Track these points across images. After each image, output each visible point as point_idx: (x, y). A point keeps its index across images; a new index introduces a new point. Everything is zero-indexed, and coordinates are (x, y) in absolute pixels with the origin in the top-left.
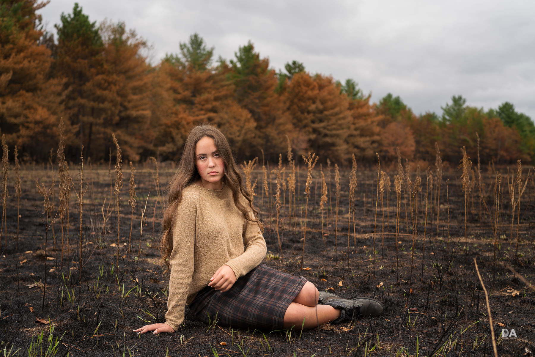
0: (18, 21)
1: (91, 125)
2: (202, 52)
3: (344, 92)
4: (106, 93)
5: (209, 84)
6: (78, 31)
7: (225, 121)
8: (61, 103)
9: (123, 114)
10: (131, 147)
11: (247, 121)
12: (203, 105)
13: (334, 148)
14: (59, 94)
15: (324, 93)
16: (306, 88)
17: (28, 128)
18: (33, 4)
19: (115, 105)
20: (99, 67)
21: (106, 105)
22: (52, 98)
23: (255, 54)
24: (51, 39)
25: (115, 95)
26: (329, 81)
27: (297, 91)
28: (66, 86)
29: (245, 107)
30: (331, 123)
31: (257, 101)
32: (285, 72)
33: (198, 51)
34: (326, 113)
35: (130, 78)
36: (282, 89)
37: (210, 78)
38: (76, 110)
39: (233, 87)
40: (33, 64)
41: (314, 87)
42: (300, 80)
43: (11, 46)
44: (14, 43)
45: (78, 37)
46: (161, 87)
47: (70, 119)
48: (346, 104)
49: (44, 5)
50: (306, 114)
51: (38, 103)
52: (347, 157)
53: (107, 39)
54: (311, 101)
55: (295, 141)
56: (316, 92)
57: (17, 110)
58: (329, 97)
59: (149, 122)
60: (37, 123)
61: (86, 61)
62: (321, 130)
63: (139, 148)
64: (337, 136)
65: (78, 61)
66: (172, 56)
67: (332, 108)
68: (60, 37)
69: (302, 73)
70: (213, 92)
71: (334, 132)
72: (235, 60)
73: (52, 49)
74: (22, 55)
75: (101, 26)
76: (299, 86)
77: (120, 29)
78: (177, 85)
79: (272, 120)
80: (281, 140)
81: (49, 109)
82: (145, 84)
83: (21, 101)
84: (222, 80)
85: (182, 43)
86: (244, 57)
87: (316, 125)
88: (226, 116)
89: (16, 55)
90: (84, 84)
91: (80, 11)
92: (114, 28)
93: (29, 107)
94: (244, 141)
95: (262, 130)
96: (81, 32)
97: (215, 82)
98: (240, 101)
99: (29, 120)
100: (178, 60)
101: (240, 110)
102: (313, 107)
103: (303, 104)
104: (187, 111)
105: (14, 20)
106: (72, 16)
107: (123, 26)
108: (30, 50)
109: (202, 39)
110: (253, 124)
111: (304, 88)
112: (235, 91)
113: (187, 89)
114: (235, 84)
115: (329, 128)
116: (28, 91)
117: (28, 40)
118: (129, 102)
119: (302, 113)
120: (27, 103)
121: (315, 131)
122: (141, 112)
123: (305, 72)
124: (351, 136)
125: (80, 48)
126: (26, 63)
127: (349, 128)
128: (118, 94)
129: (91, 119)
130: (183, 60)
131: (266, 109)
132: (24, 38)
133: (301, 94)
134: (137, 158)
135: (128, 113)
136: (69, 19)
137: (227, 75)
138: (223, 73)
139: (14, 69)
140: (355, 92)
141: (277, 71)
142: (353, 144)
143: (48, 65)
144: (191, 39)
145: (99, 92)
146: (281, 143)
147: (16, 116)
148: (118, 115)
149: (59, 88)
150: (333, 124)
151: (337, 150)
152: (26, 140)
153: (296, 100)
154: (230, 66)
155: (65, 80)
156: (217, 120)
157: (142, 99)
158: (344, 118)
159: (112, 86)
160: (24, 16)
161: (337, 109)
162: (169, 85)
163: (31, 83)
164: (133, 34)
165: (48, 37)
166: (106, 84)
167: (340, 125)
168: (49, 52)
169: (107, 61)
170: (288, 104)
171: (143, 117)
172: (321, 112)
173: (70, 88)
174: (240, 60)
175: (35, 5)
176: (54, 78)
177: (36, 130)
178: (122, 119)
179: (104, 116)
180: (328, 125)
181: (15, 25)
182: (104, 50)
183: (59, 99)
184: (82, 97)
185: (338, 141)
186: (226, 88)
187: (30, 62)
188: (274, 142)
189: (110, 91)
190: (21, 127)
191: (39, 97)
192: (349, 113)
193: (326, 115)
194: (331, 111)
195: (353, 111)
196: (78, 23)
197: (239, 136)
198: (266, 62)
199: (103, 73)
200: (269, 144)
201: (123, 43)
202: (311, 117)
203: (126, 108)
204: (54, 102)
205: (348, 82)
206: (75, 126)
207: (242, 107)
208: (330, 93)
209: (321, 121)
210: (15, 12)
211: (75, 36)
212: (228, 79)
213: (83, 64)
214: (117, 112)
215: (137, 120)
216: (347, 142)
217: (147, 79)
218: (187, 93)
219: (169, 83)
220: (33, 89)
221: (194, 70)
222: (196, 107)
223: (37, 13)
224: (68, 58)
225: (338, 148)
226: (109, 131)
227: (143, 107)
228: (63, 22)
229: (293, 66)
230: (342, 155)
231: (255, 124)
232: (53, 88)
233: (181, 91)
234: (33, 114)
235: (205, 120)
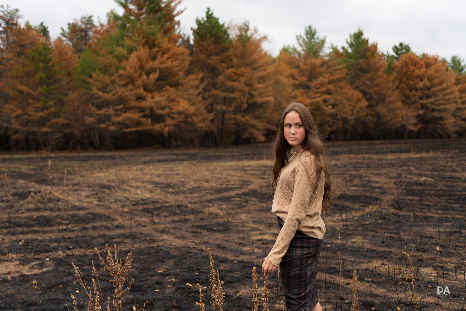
0: (162, 28)
1: (224, 113)
2: (316, 41)
3: (450, 68)
4: (235, 84)
5: (323, 69)
6: (211, 32)
7: (339, 102)
8: (198, 95)
9: (250, 101)
10: (257, 129)
11: (359, 100)
12: (318, 89)
13: (443, 122)
14: (197, 87)
15: (431, 71)
16: (414, 67)
17: (173, 118)
18: (173, 12)
19: (243, 95)
20: (229, 62)
21: (236, 95)
22: (191, 91)
23: (365, 39)
24: (188, 40)
25: (243, 85)
26: (435, 60)
27: (405, 70)
28: (202, 80)
29: (357, 88)
30: (438, 98)
31: (368, 82)
32: (392, 53)
33: (313, 40)
34: (433, 89)
35: (254, 69)
36: (391, 69)
37: (324, 63)
38: (211, 100)
39: (346, 71)
40: (175, 63)
41: (422, 65)
42: (408, 60)
43: (157, 49)
44: (159, 47)
45: (211, 37)
46: (281, 74)
47: (206, 108)
48: (453, 80)
49: (182, 12)
50: (414, 91)
51: (180, 96)
52: (454, 129)
53: (234, 36)
54: (418, 79)
55: (405, 117)
56: (423, 70)
57: (164, 103)
58: (436, 74)
59: (272, 107)
60: (180, 113)
61: (218, 57)
62: (430, 105)
63: (264, 130)
64: (445, 110)
65: (211, 58)
66: (289, 46)
67: (440, 84)
68: (195, 37)
69: (409, 53)
70: (327, 76)
71: (442, 107)
72: (346, 46)
73: (189, 49)
74: (166, 56)
75: (229, 25)
76: (407, 65)
77: (245, 27)
78: (295, 71)
79: (382, 99)
80: (392, 117)
81: (189, 100)
82: (269, 73)
83: (167, 95)
84: (335, 65)
85: (298, 35)
86: (354, 43)
87: (424, 101)
88: (339, 97)
89: (161, 57)
90: (217, 77)
91: (212, 14)
92: (240, 27)
93: (173, 100)
94: (357, 119)
95: (373, 109)
96: (213, 32)
97: (328, 68)
98: (352, 83)
99: (173, 111)
100: (295, 50)
101: (352, 91)
102: (421, 85)
103: (412, 83)
104: (304, 95)
105: (159, 26)
106: (205, 19)
107: (247, 24)
108: (172, 52)
109: (315, 29)
110: (365, 103)
111: (412, 68)
112: (347, 74)
113: (304, 75)
114: (346, 68)
115: (437, 103)
116: (171, 86)
117: (170, 43)
118: (255, 90)
119: (411, 90)
120: (171, 97)
121: (423, 106)
122: (265, 99)
123: (412, 53)
124: (458, 109)
125: (212, 47)
126: (169, 63)
127: (456, 102)
128: (246, 85)
129: (224, 108)
130: (299, 49)
131: (377, 89)
132: (167, 42)
133: (409, 73)
134: (263, 139)
135: (255, 100)
136: (202, 22)
137: (338, 60)
138: (335, 59)
139: (160, 69)
140: (461, 68)
141: (385, 53)
142: (460, 117)
143: (187, 63)
144: (306, 31)
145: (230, 84)
146: (392, 119)
147: (163, 108)
148: (247, 103)
149: (197, 82)
150: (440, 100)
151: (445, 124)
152: (171, 128)
153: (404, 79)
154: (341, 51)
155: (201, 75)
156: (332, 101)
157: (266, 87)
158: (451, 93)
159: (241, 77)
160: (166, 22)
161: (444, 85)
162: (288, 73)
163: (173, 79)
164: (256, 31)
165: (186, 39)
166: (236, 77)
167: (448, 100)
168: (187, 51)
169: (235, 56)
170: (397, 83)
171: (267, 103)
172: (429, 89)
173: (206, 82)
174: (351, 45)
175: (175, 13)
176: (192, 74)
177: (180, 119)
178: (249, 105)
179: (234, 104)
180: (436, 101)
181: (160, 31)
182: (233, 46)
183: (196, 92)
184: (216, 89)
185: (445, 115)
186: (339, 72)
187: (172, 61)
188: (385, 119)
189: (239, 82)
190: (167, 118)
191: (181, 91)
192: (456, 88)
193: (434, 92)
194: (439, 88)
195: (459, 86)
196: (211, 24)
197: (351, 115)
198: (375, 47)
199: (232, 67)
200: (380, 121)
201: (248, 39)
202: (419, 93)
203: (252, 96)
204: (193, 95)
205: (454, 59)
206: (211, 114)
207: (354, 89)
208: (436, 71)
209: (428, 97)
210: (159, 19)
211: (208, 36)
212: (340, 64)
213: (215, 59)
214: (245, 100)
215: (261, 105)
216: (454, 115)
217: (270, 69)
218: (304, 79)
219: (288, 71)
220: (176, 85)
221: (309, 58)
222: (313, 91)
223: (176, 19)
224: (203, 56)
225: (446, 121)
226: (239, 117)
227: (267, 94)
228: (198, 25)
229: (399, 47)
230: (450, 128)
231: (367, 103)
232: (192, 83)
233: (297, 77)
234: (176, 106)
235: (321, 102)
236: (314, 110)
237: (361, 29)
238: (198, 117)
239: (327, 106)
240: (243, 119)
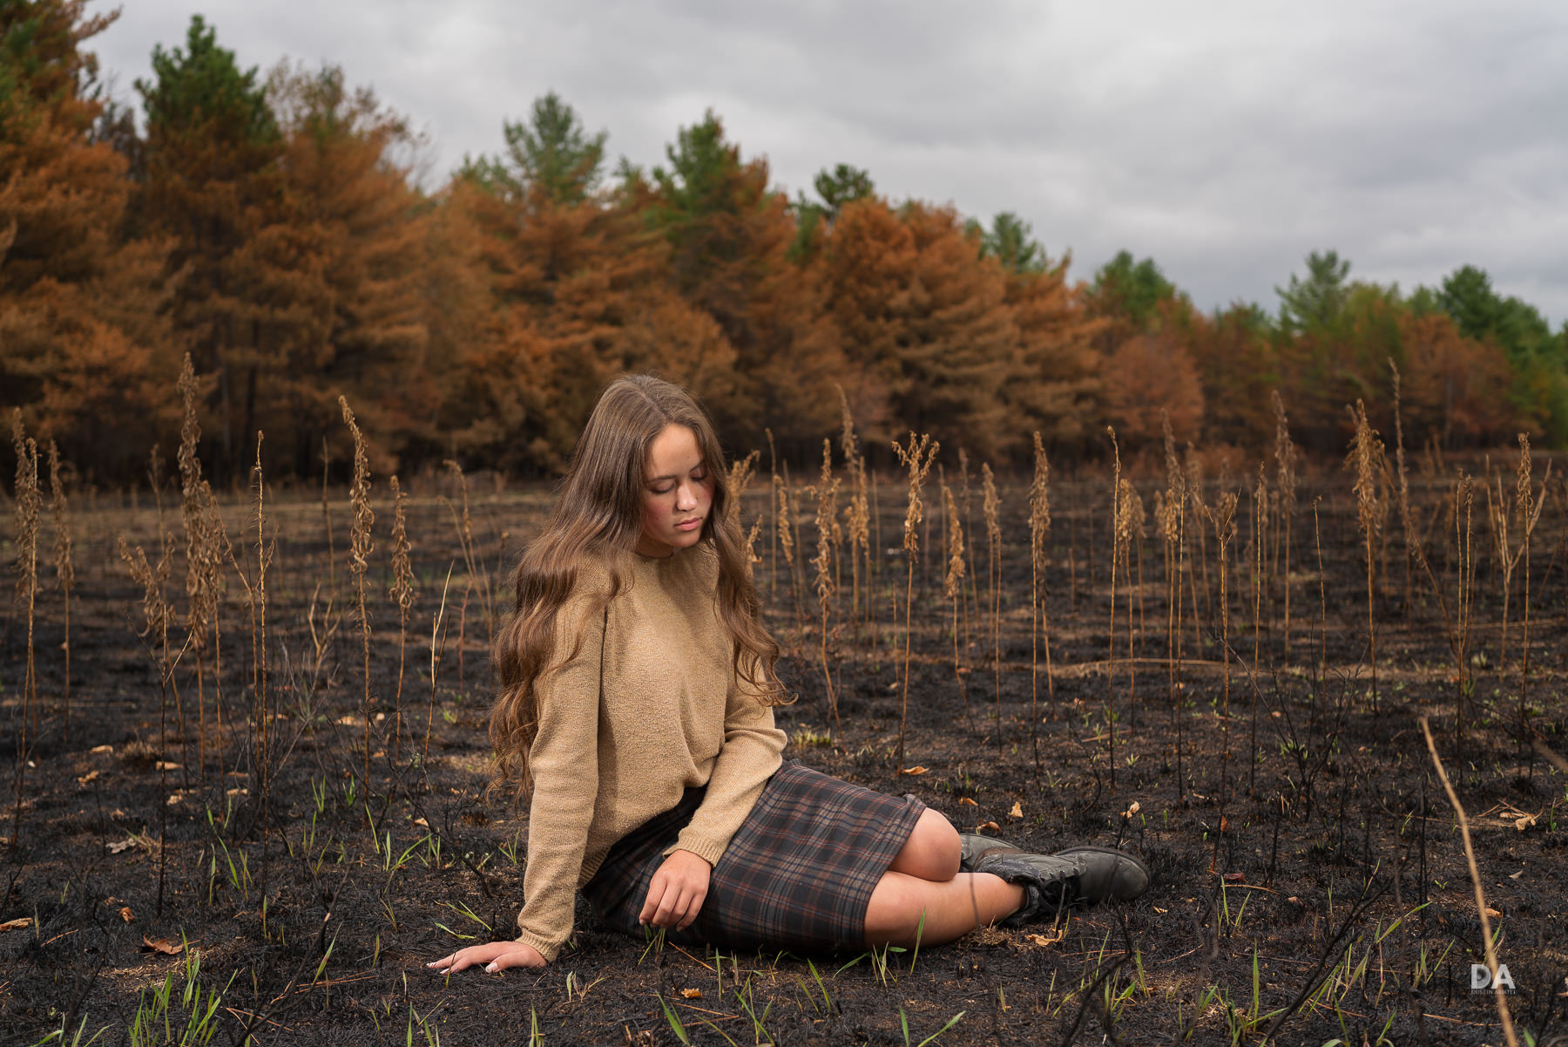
0: (28, 74)
1: (253, 372)
2: (572, 148)
3: (990, 252)
4: (293, 276)
5: (594, 242)
6: (206, 97)
7: (643, 349)
8: (161, 312)
9: (345, 338)
10: (372, 432)
11: (709, 345)
12: (579, 304)
13: (968, 419)
14: (157, 286)
15: (933, 258)
16: (880, 245)
17: (67, 387)
18: (70, 24)
19: (321, 313)
20: (270, 203)
21: (296, 313)
22: (134, 296)
23: (726, 149)
24: (127, 124)
25: (320, 281)
26: (946, 220)
27: (852, 253)
28: (176, 260)
29: (702, 305)
30: (954, 343)
31: (736, 287)
32: (815, 198)
33: (560, 146)
34: (940, 314)
35: (360, 231)
36: (809, 248)
37: (598, 223)
38: (207, 328)
39: (665, 247)
40: (77, 200)
41: (904, 240)
42: (862, 222)
43: (10, 148)
44: (17, 140)
45: (206, 117)
46: (454, 253)
47: (194, 355)
48: (997, 287)
49: (103, 25)
50: (881, 321)
51: (95, 313)
52: (1004, 441)
53: (290, 117)
54: (895, 283)
56: (909, 254)
57: (34, 336)
58: (947, 269)
59: (421, 359)
60: (93, 371)
61: (232, 186)
62: (928, 364)
63: (395, 435)
64: (975, 381)
65: (207, 186)
66: (482, 161)
67: (959, 300)
68: (153, 117)
69: (865, 200)
70: (607, 265)
71: (966, 371)
72: (668, 168)
73: (130, 155)
74: (43, 173)
75: (271, 80)
76: (859, 238)
77: (327, 89)
78: (500, 246)
79: (783, 341)
80: (812, 397)
81: (128, 329)
82: (408, 246)
83: (45, 309)
84: (632, 229)
85: (513, 123)
86: (693, 159)
87: (911, 353)
88: (647, 335)
89: (25, 174)
90: (229, 252)
91: (210, 39)
92: (310, 87)
93: (69, 327)
95: (754, 372)
96: (214, 100)
97: (610, 237)
98: (686, 289)
99: (69, 364)
100: (500, 172)
101: (688, 315)
102: (901, 299)
103: (873, 292)
104: (533, 324)
105: (16, 70)
106: (186, 54)
107: (335, 79)
109: (569, 110)
110: (726, 355)
111: (874, 245)
112: (671, 259)
113: (531, 259)
114: (670, 239)
115: (950, 358)
116: (63, 279)
117: (59, 129)
118: (362, 301)
119: (871, 317)
120: (62, 316)
121: (909, 368)
122: (396, 331)
123: (874, 198)
124: (1014, 380)
125: (212, 149)
126: (54, 199)
127: (1009, 357)
128: (329, 279)
129: (252, 356)
130: (516, 173)
131: (765, 308)
132: (45, 124)
133: (865, 262)
134: (392, 464)
135: (361, 332)
136: (177, 65)
137: (645, 214)
138: (635, 209)
139: (20, 216)
140: (1022, 252)
141: (793, 197)
142: (1022, 403)
143: (119, 201)
144: (538, 111)
145: (272, 276)
146: (811, 407)
147: (32, 354)
148: (332, 340)
149: (156, 268)
150: (960, 348)
151: (975, 424)
152: (63, 422)
153: (850, 281)
154: (655, 185)
155: (171, 244)
156: (621, 346)
157: (398, 292)
158: (991, 329)
159: (312, 256)
160: (44, 58)
161: (971, 304)
162: (476, 249)
163: (70, 254)
164: (367, 103)
165: (117, 119)
166: (293, 252)
167: (983, 350)
168: (122, 162)
169: (293, 184)
170: (827, 292)
171: (404, 344)
172: (925, 312)
173: (188, 268)
174: (684, 167)
175: (76, 26)
176: (138, 239)
177: (93, 393)
178: (342, 352)
179: (289, 345)
180: (947, 352)
181: (20, 86)
182: (283, 150)
183: (155, 301)
184: (224, 292)
185: (977, 396)
186: (643, 251)
187: (66, 193)
188: (791, 405)
189: (306, 271)
190: (46, 386)
191: (96, 297)
192: (1005, 314)
193: (941, 323)
194: (955, 310)
195: (1017, 308)
196: (206, 73)
198: (760, 172)
199: (282, 219)
200: (776, 412)
201: (340, 129)
202: (896, 327)
203: (353, 321)
204: (141, 310)
205: (1003, 222)
206: (207, 377)
207: (693, 307)
208: (950, 258)
209: (925, 338)
210: (18, 47)
211: (197, 111)
212: (649, 225)
213: (222, 193)
214: (327, 331)
215: (387, 354)
216: (1003, 397)
217: (414, 232)
218: (532, 271)
219: (477, 242)
220: (80, 274)
221: (548, 203)
222: (559, 310)
223: (84, 47)
224: (177, 178)
225: (979, 416)
226: (306, 388)
227: (405, 315)
228: (161, 73)
229: (838, 181)
230: (992, 437)
231: (732, 355)
232: (137, 268)
233: (513, 265)
234: (81, 345)
235: (587, 349)
236: (565, 372)
237: (716, 114)
238: (159, 385)
239: (607, 360)
240: (320, 396)
